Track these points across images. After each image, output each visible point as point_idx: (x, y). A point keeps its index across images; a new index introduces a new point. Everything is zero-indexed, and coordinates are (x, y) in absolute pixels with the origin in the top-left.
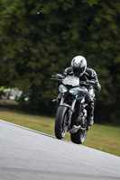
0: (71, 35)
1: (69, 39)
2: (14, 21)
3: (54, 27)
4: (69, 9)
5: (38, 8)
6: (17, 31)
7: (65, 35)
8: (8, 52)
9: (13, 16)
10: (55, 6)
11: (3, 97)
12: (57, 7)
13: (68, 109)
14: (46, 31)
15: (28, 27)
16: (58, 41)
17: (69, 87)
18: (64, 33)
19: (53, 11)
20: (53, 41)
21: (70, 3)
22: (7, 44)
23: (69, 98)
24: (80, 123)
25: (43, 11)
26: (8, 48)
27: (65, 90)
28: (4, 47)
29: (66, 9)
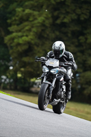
0: (86, 39)
1: (85, 42)
2: (43, 28)
3: (73, 33)
4: (85, 19)
5: (61, 18)
6: (46, 36)
7: (82, 38)
8: (39, 52)
9: (43, 25)
10: (74, 16)
11: (34, 86)
12: (76, 17)
13: (50, 85)
14: (67, 36)
15: (54, 32)
16: (77, 44)
17: (50, 68)
18: (81, 37)
19: (73, 21)
20: (73, 43)
21: (86, 15)
22: (38, 46)
23: (50, 77)
24: (59, 97)
25: (66, 20)
26: (39, 49)
27: (47, 70)
28: (36, 48)
29: (82, 19)
